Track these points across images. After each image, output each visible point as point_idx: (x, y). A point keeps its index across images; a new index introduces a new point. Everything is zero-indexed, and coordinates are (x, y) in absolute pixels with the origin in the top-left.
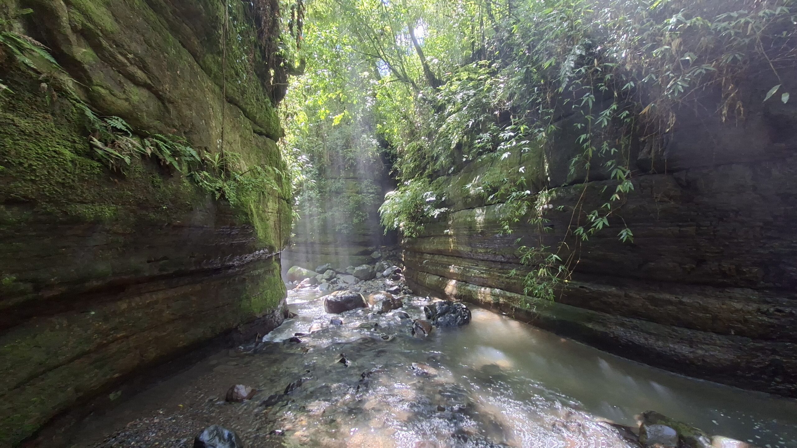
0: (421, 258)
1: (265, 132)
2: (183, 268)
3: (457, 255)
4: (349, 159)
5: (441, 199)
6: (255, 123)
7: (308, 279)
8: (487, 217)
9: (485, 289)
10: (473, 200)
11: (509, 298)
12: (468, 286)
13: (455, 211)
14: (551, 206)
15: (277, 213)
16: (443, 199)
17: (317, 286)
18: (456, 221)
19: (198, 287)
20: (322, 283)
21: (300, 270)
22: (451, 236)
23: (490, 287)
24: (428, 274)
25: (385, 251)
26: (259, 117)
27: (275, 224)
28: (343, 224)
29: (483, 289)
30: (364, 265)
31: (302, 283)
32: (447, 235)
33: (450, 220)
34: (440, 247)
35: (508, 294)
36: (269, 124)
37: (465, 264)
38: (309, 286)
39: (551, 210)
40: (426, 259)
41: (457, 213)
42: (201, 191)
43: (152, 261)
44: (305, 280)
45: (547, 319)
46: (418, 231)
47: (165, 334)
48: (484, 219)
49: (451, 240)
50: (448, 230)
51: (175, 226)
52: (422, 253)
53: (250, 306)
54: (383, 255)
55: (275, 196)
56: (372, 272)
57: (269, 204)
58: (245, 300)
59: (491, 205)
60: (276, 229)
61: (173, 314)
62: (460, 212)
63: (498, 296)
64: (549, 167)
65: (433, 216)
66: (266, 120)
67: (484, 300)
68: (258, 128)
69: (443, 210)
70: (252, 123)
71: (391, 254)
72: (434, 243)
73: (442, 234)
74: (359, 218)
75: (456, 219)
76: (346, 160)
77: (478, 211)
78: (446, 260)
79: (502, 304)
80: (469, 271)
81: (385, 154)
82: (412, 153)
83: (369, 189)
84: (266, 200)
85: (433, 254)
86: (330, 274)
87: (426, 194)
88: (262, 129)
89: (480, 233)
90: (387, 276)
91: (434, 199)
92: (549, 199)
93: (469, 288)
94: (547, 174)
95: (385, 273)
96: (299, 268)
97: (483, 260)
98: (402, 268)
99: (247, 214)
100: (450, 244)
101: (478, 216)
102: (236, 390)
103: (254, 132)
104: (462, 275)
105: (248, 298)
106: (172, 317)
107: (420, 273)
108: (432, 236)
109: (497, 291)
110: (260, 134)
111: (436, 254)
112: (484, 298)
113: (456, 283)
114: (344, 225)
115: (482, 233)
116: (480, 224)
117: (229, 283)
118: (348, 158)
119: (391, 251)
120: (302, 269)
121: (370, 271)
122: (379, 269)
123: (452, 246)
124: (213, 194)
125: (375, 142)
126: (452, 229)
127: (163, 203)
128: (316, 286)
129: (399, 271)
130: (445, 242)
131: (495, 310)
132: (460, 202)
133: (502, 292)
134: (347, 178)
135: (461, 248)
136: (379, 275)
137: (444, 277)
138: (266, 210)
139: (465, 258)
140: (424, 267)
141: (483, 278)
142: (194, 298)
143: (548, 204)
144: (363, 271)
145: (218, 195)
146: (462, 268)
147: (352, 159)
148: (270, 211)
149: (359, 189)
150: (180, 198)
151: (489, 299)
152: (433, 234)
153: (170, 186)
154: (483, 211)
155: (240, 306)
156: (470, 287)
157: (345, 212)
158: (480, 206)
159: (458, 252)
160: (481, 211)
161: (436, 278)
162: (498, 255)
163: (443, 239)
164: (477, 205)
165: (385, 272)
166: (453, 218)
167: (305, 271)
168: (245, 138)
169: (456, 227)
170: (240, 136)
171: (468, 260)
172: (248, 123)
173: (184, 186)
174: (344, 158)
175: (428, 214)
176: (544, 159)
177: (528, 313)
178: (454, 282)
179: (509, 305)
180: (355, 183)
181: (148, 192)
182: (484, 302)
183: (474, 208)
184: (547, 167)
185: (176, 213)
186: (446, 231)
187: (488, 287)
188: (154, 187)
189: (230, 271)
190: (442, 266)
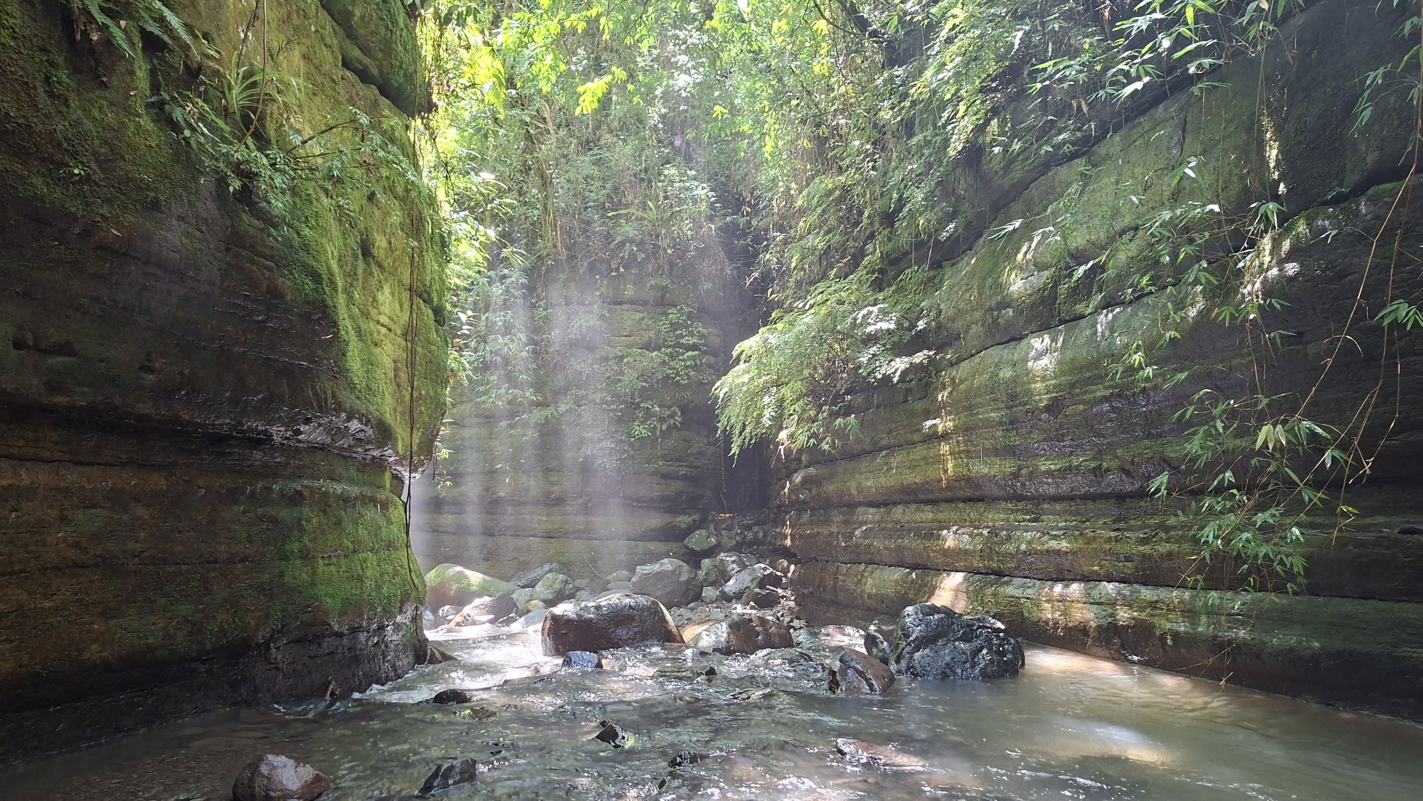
0: (846, 522)
1: (375, 72)
2: (117, 401)
3: (968, 493)
4: (623, 243)
5: (914, 326)
6: (351, 34)
7: (486, 599)
8: (1069, 354)
9: (1067, 586)
10: (1019, 312)
11: (1153, 605)
12: (1007, 583)
13: (960, 360)
14: (1292, 268)
15: (405, 335)
16: (921, 325)
17: (514, 620)
18: (962, 387)
19: (158, 481)
20: (529, 611)
21: (460, 572)
22: (945, 436)
23: (1085, 578)
24: (870, 568)
25: (729, 528)
26: (362, 18)
27: (396, 370)
28: (600, 440)
29: (1058, 588)
30: (666, 561)
31: (467, 610)
32: (935, 437)
33: (944, 388)
34: (913, 478)
35: (1147, 593)
36: (388, 51)
37: (996, 517)
38: (492, 622)
39: (1292, 279)
40: (866, 523)
41: (963, 364)
42: (184, 155)
43: (28, 347)
44: (477, 601)
45: (1289, 656)
46: (840, 434)
47: (47, 604)
48: (1060, 363)
49: (945, 448)
50: (937, 421)
51: (101, 247)
52: (852, 506)
53: (313, 584)
54: (725, 540)
55: (400, 281)
56: (688, 582)
57: (380, 297)
58: (298, 562)
59: (1083, 317)
60: (398, 385)
61: (77, 545)
62: (977, 359)
63: (1113, 603)
64: (1281, 150)
65: (887, 379)
66: (383, 30)
67: (1062, 621)
68: (357, 53)
69: (919, 358)
70: (341, 32)
71: (750, 536)
72: (890, 469)
73: (916, 437)
74: (653, 422)
75: (962, 382)
76: (612, 246)
77: (1039, 343)
78: (930, 516)
79: (1126, 628)
80: (1009, 538)
81: (731, 232)
82: (819, 210)
83: (682, 336)
84: (374, 281)
85: (885, 504)
86: (557, 586)
87: (865, 311)
88: (367, 61)
89: (1048, 409)
90: (738, 596)
91: (892, 326)
92: (1286, 245)
93: (1010, 590)
94: (1276, 176)
95: (731, 586)
96: (459, 568)
97: (1056, 499)
98: (786, 571)
99: (316, 277)
100: (945, 462)
101: (1037, 358)
102: (264, 769)
103: (346, 64)
104: (988, 552)
105: (306, 556)
106: (72, 554)
107: (844, 568)
108: (881, 449)
109: (1110, 588)
110: (364, 77)
111: (895, 504)
112: (1064, 613)
113: (965, 579)
114: (603, 444)
115: (1054, 407)
116: (1044, 378)
117: (253, 493)
118: (619, 239)
119: (749, 528)
120: (468, 572)
121: (683, 578)
122: (713, 577)
123: (950, 466)
124: (222, 181)
125: (702, 191)
126: (949, 413)
127: (74, 155)
128: (510, 621)
129: (776, 581)
130: (925, 459)
131: (1100, 651)
132: (974, 329)
133: (1126, 590)
134: (616, 303)
135: (981, 468)
136: (709, 592)
137: (925, 567)
138: (373, 312)
139: (995, 499)
140: (857, 546)
141: (1058, 552)
142: (142, 512)
143: (1281, 263)
144: (660, 576)
145: (235, 184)
146: (985, 532)
147: (632, 241)
148: (383, 319)
149: (652, 334)
150: (123, 158)
151: (1085, 615)
152: (884, 442)
153: (96, 113)
154: (1054, 340)
155: (282, 574)
156: (1012, 589)
157: (607, 403)
158: (1044, 328)
159: (968, 480)
160: (1047, 338)
161: (897, 574)
162: (1108, 470)
163: (919, 452)
164: (1033, 328)
165: (731, 582)
166: (953, 380)
167: (475, 578)
168: (318, 68)
169: (965, 405)
170: (304, 57)
171: (1003, 505)
172: (329, 29)
173: (138, 126)
174: (608, 237)
175: (873, 371)
176: (1262, 132)
177: (1217, 645)
178: (957, 578)
179: (1152, 626)
180: (639, 315)
181: (34, 105)
182: (1066, 628)
183: (1021, 339)
184: (1274, 152)
185: (109, 201)
186: (929, 423)
187: (1074, 580)
188: (51, 94)
189: (257, 455)
190: (918, 534)
